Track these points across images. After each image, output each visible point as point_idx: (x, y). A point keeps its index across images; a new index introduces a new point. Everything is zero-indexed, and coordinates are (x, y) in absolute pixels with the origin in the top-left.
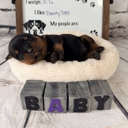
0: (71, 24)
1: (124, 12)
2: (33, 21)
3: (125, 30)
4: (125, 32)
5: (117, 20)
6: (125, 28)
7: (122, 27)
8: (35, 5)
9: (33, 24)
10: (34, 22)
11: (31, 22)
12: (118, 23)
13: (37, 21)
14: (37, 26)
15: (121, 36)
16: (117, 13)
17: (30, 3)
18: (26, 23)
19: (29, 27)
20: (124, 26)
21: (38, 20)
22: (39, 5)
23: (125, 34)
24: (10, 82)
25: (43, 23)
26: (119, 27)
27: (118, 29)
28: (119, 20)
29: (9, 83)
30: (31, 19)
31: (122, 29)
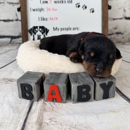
1: (121, 19)
2: (37, 27)
3: (123, 36)
4: (123, 38)
5: (115, 26)
6: (122, 34)
7: (120, 33)
8: (39, 12)
9: (37, 30)
10: (38, 28)
12: (116, 29)
14: (40, 31)
15: (120, 42)
16: (114, 19)
20: (122, 32)
23: (123, 40)
26: (117, 33)
27: (116, 35)
28: (117, 26)
31: (120, 35)
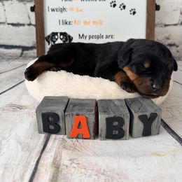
0: (104, 37)
1: (176, 25)
2: (56, 34)
3: (178, 49)
4: (178, 52)
5: (167, 35)
6: (177, 46)
7: (174, 45)
9: (56, 37)
10: (59, 34)
11: (54, 34)
12: (168, 39)
13: (61, 34)
16: (166, 25)
17: (53, 10)
18: (49, 36)
19: (52, 40)
20: (177, 44)
21: (63, 32)
22: (64, 13)
23: (178, 55)
24: (22, 106)
25: (69, 36)
26: (170, 45)
27: (169, 47)
28: (170, 36)
29: (20, 108)
30: (55, 32)
31: (174, 48)
